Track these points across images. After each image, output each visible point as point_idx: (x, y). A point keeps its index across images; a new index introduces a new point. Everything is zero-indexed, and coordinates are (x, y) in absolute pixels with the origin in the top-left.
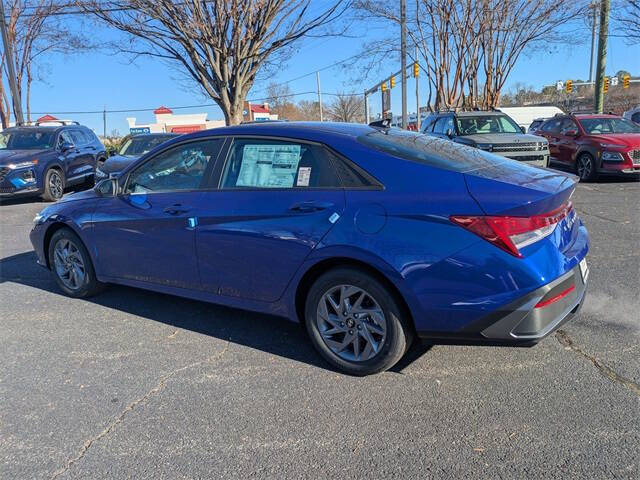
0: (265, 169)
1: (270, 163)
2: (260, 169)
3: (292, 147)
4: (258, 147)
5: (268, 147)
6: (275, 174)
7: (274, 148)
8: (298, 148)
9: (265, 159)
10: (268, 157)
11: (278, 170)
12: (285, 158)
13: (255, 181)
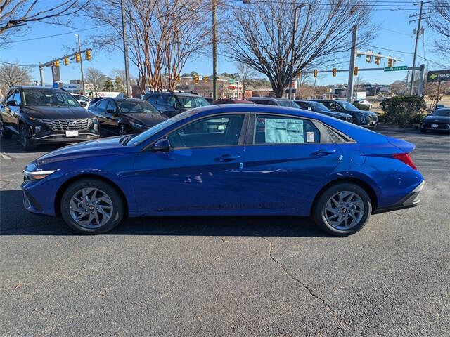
0: (283, 133)
1: (285, 129)
2: (280, 133)
3: (298, 121)
4: (275, 120)
5: (282, 120)
6: (290, 135)
7: (286, 121)
8: (302, 121)
9: (281, 127)
10: (283, 125)
11: (291, 133)
12: (294, 126)
13: (278, 140)
